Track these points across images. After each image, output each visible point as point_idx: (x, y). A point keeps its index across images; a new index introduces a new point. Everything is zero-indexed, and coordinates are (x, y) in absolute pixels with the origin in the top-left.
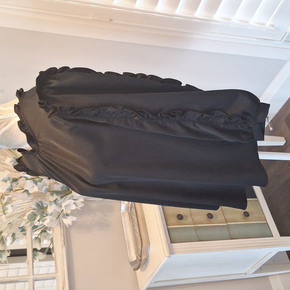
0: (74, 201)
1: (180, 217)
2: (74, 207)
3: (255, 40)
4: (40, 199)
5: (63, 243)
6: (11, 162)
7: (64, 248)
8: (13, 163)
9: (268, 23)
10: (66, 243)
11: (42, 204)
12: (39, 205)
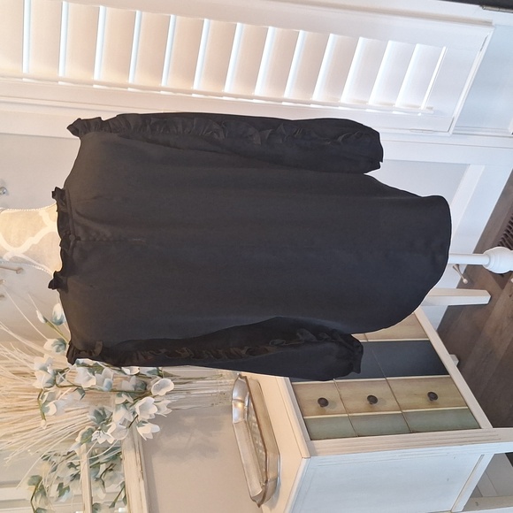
0: (153, 400)
1: (323, 402)
2: (154, 410)
3: (409, 132)
4: (100, 405)
5: (140, 475)
6: (53, 345)
7: (142, 482)
8: (57, 346)
9: (423, 105)
10: (145, 475)
11: (104, 412)
12: (99, 414)
